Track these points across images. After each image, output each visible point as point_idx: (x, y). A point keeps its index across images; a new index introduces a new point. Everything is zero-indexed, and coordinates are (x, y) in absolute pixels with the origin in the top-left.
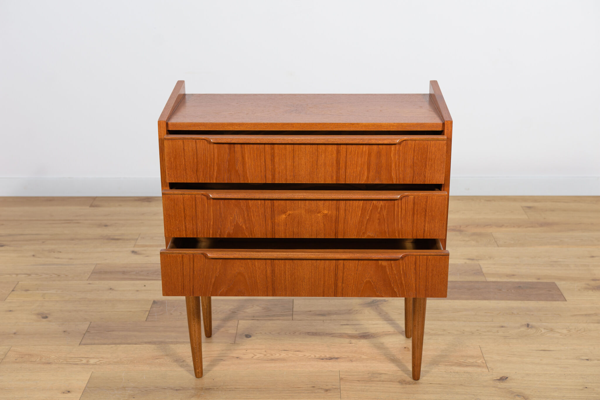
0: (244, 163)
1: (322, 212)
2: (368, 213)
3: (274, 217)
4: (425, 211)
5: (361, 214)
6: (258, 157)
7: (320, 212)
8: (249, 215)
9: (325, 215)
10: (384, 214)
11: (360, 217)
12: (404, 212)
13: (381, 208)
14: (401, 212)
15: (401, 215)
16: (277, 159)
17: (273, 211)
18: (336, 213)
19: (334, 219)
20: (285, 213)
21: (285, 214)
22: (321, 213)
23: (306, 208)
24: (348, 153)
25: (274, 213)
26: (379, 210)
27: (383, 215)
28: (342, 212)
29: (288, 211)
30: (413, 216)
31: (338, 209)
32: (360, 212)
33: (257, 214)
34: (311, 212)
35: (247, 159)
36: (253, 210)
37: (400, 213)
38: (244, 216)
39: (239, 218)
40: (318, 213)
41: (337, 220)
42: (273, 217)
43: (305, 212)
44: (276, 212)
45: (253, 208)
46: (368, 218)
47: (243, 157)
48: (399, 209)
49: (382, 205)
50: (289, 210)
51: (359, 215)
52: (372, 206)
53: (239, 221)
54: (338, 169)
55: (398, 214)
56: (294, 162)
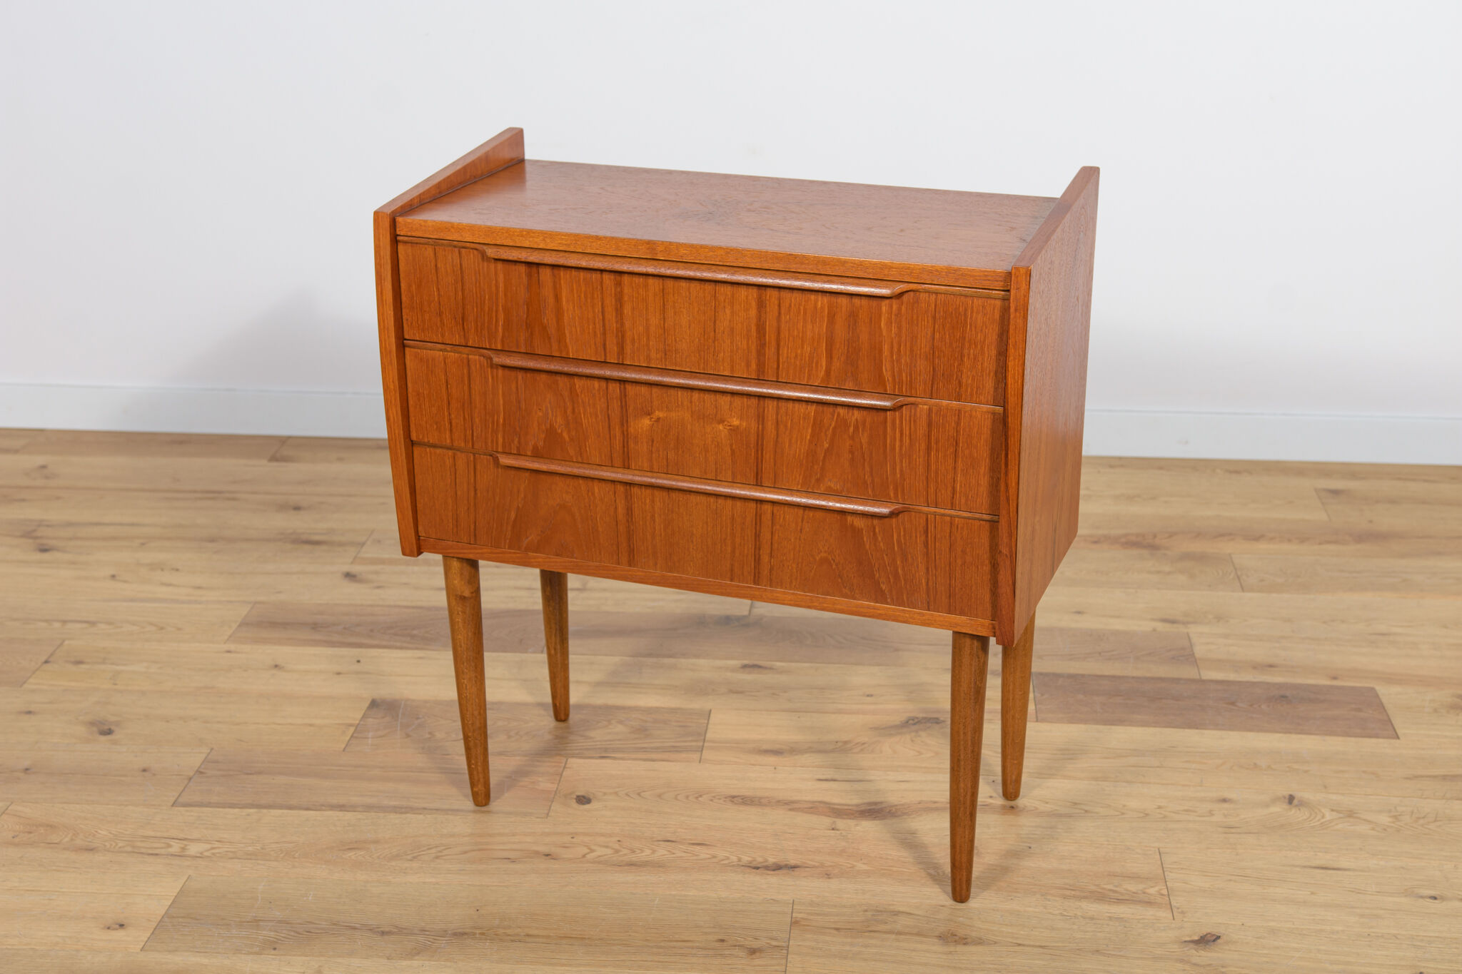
0: (559, 312)
1: (728, 422)
2: (826, 435)
3: (627, 421)
4: (955, 443)
5: (813, 435)
6: (589, 300)
7: (724, 421)
8: (576, 410)
9: (734, 430)
10: (863, 441)
11: (811, 442)
12: (906, 440)
13: (856, 428)
14: (901, 440)
15: (901, 449)
16: (627, 310)
17: (624, 407)
18: (758, 428)
19: (753, 439)
20: (649, 414)
21: (649, 417)
22: (726, 423)
23: (693, 409)
24: (783, 312)
25: (626, 410)
26: (851, 429)
27: (861, 443)
28: (770, 426)
29: (655, 412)
30: (929, 455)
31: (761, 418)
32: (810, 430)
33: (592, 410)
34: (703, 419)
35: (564, 303)
36: (583, 402)
37: (898, 444)
38: (565, 412)
39: (556, 416)
40: (719, 423)
41: (760, 443)
42: (624, 422)
43: (692, 416)
44: (630, 411)
45: (583, 396)
46: (826, 445)
47: (557, 298)
48: (895, 433)
49: (857, 420)
50: (658, 410)
51: (808, 437)
52: (837, 419)
53: (556, 422)
54: (762, 345)
55: (894, 445)
56: (664, 319)
